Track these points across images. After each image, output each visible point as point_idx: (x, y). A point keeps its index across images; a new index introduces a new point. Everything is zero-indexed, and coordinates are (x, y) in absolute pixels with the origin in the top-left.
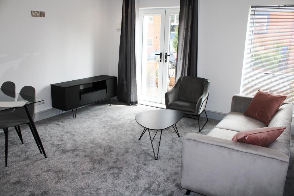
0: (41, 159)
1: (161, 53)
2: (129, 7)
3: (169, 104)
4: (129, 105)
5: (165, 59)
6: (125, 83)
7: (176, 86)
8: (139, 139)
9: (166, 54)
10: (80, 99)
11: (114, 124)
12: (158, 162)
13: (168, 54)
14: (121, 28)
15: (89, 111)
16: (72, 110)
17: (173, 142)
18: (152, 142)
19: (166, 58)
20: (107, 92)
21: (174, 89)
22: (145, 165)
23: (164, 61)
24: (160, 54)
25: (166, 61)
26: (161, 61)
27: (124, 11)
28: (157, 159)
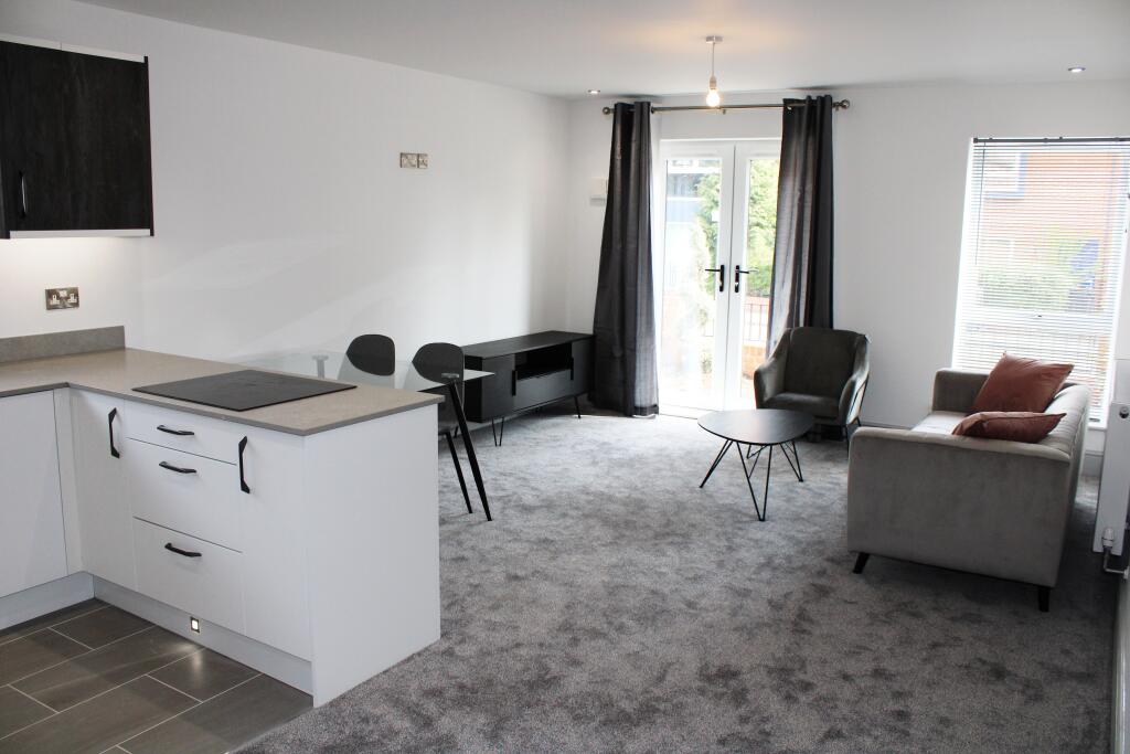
0: (480, 523)
1: (722, 267)
2: (634, 138)
3: (766, 399)
4: (630, 416)
5: (734, 284)
6: (618, 354)
7: (777, 354)
8: (701, 487)
9: (738, 267)
10: (514, 393)
11: (615, 456)
12: (768, 525)
13: (742, 269)
14: (605, 196)
15: (525, 431)
16: (490, 423)
17: (791, 491)
18: (748, 478)
19: (737, 279)
20: (572, 378)
21: (775, 362)
22: (740, 529)
23: (733, 289)
24: (718, 268)
25: (737, 289)
26: (721, 289)
27: (618, 149)
28: (763, 520)
